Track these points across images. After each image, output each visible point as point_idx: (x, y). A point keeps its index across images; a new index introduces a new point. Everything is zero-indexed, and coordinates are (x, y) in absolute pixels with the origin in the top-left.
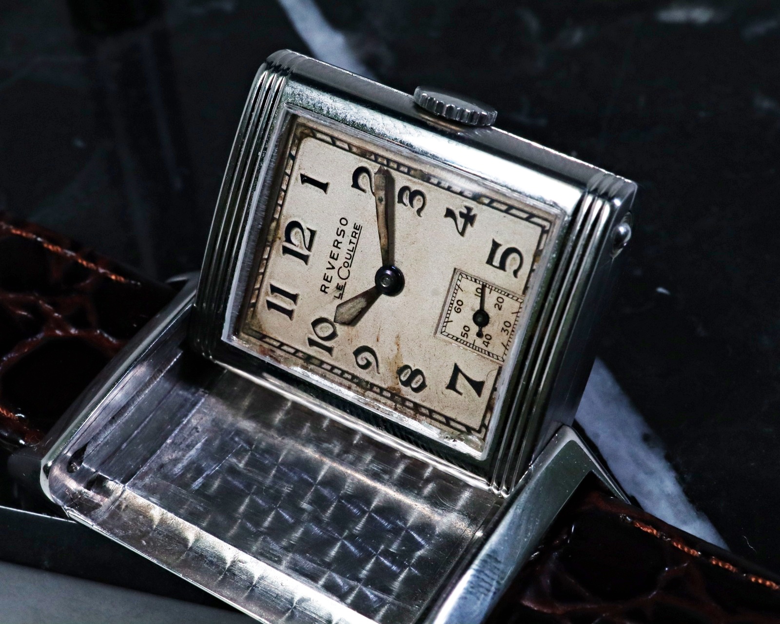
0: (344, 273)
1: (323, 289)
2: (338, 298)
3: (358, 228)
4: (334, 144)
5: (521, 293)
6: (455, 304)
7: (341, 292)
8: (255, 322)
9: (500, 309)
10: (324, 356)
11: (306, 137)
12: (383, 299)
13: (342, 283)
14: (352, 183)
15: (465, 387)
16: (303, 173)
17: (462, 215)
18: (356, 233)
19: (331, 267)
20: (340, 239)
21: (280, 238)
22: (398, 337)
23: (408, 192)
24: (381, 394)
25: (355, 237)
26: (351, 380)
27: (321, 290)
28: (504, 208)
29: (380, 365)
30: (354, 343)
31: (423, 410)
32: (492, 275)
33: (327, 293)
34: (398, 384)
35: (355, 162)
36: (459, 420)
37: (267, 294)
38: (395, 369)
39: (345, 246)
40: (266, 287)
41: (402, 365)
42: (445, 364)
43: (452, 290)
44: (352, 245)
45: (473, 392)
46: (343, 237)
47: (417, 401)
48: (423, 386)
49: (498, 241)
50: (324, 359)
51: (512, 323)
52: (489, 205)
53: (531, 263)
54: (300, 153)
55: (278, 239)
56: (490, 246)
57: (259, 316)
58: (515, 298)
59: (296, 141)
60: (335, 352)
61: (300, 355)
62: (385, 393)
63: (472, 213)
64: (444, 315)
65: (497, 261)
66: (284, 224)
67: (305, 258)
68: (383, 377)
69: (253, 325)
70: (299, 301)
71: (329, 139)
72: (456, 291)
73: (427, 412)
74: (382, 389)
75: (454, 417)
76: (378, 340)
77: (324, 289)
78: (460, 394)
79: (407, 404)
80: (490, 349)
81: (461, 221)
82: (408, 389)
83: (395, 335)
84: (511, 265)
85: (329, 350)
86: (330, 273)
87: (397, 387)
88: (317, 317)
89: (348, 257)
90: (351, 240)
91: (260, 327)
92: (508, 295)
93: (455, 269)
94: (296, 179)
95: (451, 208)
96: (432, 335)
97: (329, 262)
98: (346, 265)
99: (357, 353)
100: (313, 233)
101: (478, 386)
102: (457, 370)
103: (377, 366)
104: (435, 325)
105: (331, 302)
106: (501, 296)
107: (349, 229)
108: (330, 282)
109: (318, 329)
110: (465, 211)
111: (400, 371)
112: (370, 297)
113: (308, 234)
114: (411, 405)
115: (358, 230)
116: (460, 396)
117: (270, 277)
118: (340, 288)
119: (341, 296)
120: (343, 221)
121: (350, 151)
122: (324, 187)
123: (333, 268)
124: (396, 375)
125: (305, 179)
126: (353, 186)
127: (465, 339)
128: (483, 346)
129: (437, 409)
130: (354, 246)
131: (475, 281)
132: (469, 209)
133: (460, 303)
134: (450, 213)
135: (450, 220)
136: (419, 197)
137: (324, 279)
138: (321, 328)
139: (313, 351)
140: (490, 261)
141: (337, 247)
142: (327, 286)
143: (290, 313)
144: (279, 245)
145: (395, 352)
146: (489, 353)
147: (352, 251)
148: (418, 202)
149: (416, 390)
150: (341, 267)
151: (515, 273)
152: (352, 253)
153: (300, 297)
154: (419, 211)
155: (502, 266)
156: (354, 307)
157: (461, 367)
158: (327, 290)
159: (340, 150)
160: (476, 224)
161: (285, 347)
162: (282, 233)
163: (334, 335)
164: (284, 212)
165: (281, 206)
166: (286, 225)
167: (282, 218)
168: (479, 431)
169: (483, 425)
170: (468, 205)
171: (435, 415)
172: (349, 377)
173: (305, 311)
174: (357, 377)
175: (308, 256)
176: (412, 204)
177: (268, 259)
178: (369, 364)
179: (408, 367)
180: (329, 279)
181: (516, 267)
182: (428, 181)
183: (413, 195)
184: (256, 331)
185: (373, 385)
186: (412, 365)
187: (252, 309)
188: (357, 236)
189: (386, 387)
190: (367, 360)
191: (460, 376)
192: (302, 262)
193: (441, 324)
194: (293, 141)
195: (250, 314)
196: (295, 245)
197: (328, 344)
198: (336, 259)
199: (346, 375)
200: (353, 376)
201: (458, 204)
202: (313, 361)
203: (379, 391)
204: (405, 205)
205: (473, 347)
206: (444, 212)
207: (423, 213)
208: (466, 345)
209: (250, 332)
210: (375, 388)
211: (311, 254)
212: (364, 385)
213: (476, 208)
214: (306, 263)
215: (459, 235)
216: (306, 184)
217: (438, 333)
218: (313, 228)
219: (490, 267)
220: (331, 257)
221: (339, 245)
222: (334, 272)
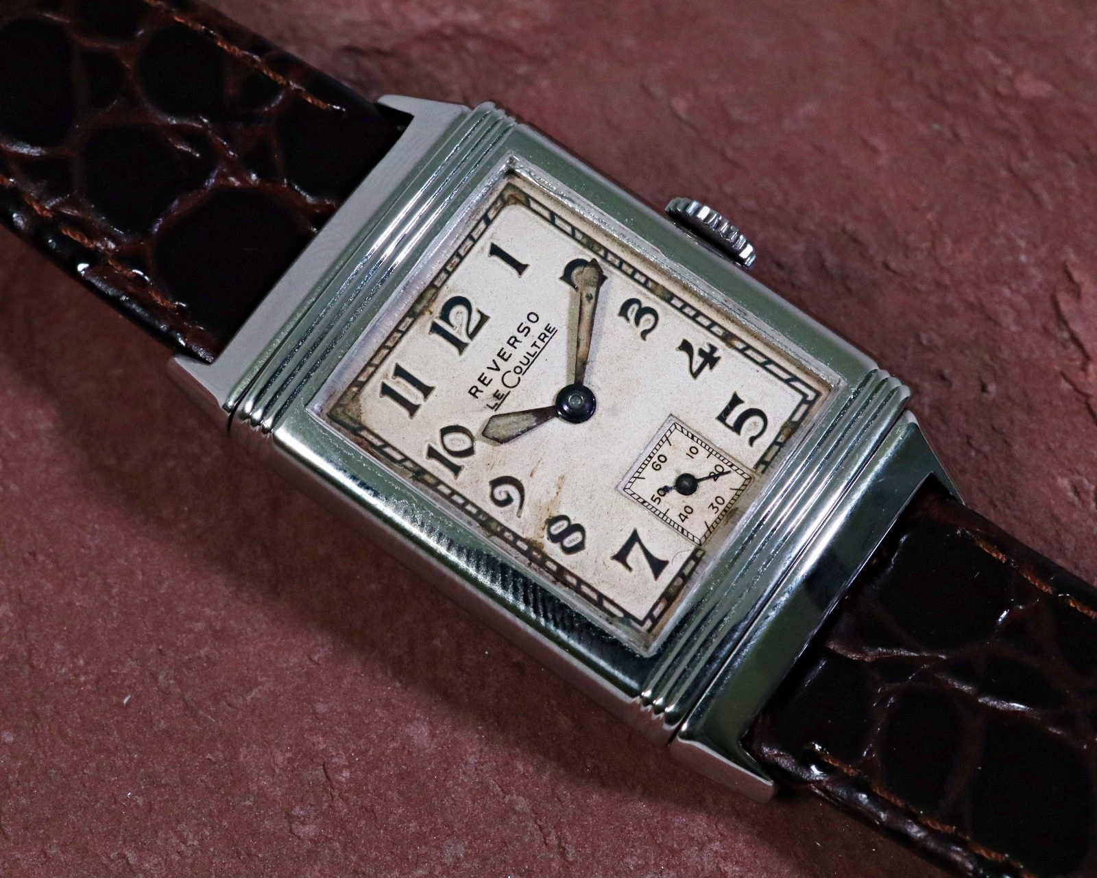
0: (511, 379)
1: (474, 390)
2: (492, 408)
3: (551, 330)
4: (552, 222)
5: (751, 466)
6: (655, 459)
7: (499, 402)
8: (354, 406)
9: (715, 480)
10: (445, 475)
11: (515, 204)
12: (556, 425)
13: (503, 390)
14: (561, 274)
15: (639, 562)
16: (496, 243)
17: (701, 352)
18: (546, 336)
19: (495, 367)
20: (520, 336)
21: (431, 313)
22: (562, 478)
23: (635, 307)
24: (513, 545)
25: (543, 340)
26: (475, 516)
27: (470, 392)
28: (761, 359)
29: (525, 507)
30: (493, 471)
31: (569, 578)
32: (722, 436)
33: (477, 397)
34: (542, 537)
35: (573, 251)
36: (617, 601)
37: (386, 376)
38: (545, 517)
39: (525, 346)
40: (388, 366)
41: (555, 514)
42: (620, 527)
43: (656, 441)
44: (535, 349)
45: (649, 571)
46: (525, 336)
47: (565, 564)
48: (580, 547)
49: (740, 395)
50: (443, 478)
51: (727, 500)
52: (742, 351)
53: (776, 434)
54: (498, 219)
55: (427, 313)
56: (729, 398)
57: (362, 401)
58: (741, 472)
59: (499, 204)
60: (462, 475)
61: (408, 464)
62: (519, 543)
63: (716, 355)
64: (636, 467)
65: (732, 419)
66: (445, 296)
67: (461, 346)
68: (524, 523)
69: (349, 410)
70: (431, 397)
72: (661, 443)
73: (574, 581)
74: (517, 537)
75: (611, 597)
76: (531, 475)
77: (474, 392)
78: (630, 569)
79: (549, 564)
80: (686, 525)
81: (698, 360)
82: (556, 547)
83: (559, 474)
84: (749, 430)
85: (456, 470)
86: (490, 374)
87: (540, 540)
88: (452, 423)
89: (525, 361)
90: (535, 342)
91: (359, 416)
92: (733, 465)
93: (671, 415)
94: (482, 249)
95: (689, 340)
96: (613, 486)
97: (494, 361)
98: (518, 370)
99: (495, 483)
100: (484, 318)
101: (658, 566)
102: (634, 538)
103: (521, 506)
104: (620, 477)
105: (482, 411)
106: (721, 464)
107: (537, 329)
108: (487, 385)
109: (448, 438)
110: (707, 350)
111: (552, 521)
112: (542, 415)
113: (476, 318)
114: (554, 568)
115: (551, 333)
116: (627, 572)
117: (398, 357)
118: (496, 395)
119: (496, 407)
120: (533, 317)
121: (573, 236)
122: (520, 268)
123: (498, 369)
124: (543, 524)
125: (495, 251)
126: (562, 279)
127: (654, 504)
128: (678, 521)
129: (589, 582)
130: (538, 350)
131: (693, 438)
132: (713, 349)
133: (662, 459)
134: (686, 347)
135: (684, 356)
136: (649, 316)
137: (479, 380)
138: (453, 439)
139: (433, 466)
140: (722, 418)
141: (512, 345)
142: (480, 389)
143: (412, 409)
144: (425, 322)
145: (554, 495)
146: (683, 529)
147: (533, 356)
148: (646, 322)
149: (568, 551)
150: (510, 371)
151: (752, 440)
152: (531, 359)
153: (434, 392)
154: (644, 334)
155: (737, 428)
156: (515, 423)
157: (642, 536)
158: (478, 394)
159: (557, 231)
160: (717, 368)
161: (388, 450)
162: (437, 307)
163: (469, 452)
164: (450, 282)
165: (449, 274)
166: (448, 298)
167: (445, 288)
168: (642, 623)
169: (650, 615)
170: (713, 343)
171: (585, 589)
172: (474, 511)
173: (435, 414)
174: (485, 514)
175: (466, 345)
176: (637, 322)
177: (404, 333)
178: (509, 500)
179: (564, 518)
180: (486, 382)
181: (755, 434)
182: (669, 301)
183: (643, 311)
184: (351, 419)
185: (506, 529)
186: (571, 518)
187: (355, 389)
188: (546, 340)
189: (524, 536)
190: (508, 495)
191: (637, 546)
192: (454, 350)
193: (627, 479)
194: (495, 203)
195: (350, 395)
196: (452, 326)
197: (456, 461)
198: (506, 360)
199: (469, 507)
200: (480, 511)
201: (701, 339)
202: (427, 477)
203: (511, 538)
204: (628, 319)
205: (663, 517)
206: (679, 343)
207: (649, 336)
208: (655, 512)
209: (342, 417)
210: (507, 534)
211: (472, 343)
212: (493, 525)
213: (722, 350)
214: (461, 352)
215: (690, 376)
216: (495, 258)
217: (620, 488)
218: (486, 313)
219: (720, 424)
220: (499, 355)
221: (516, 344)
222: (497, 375)
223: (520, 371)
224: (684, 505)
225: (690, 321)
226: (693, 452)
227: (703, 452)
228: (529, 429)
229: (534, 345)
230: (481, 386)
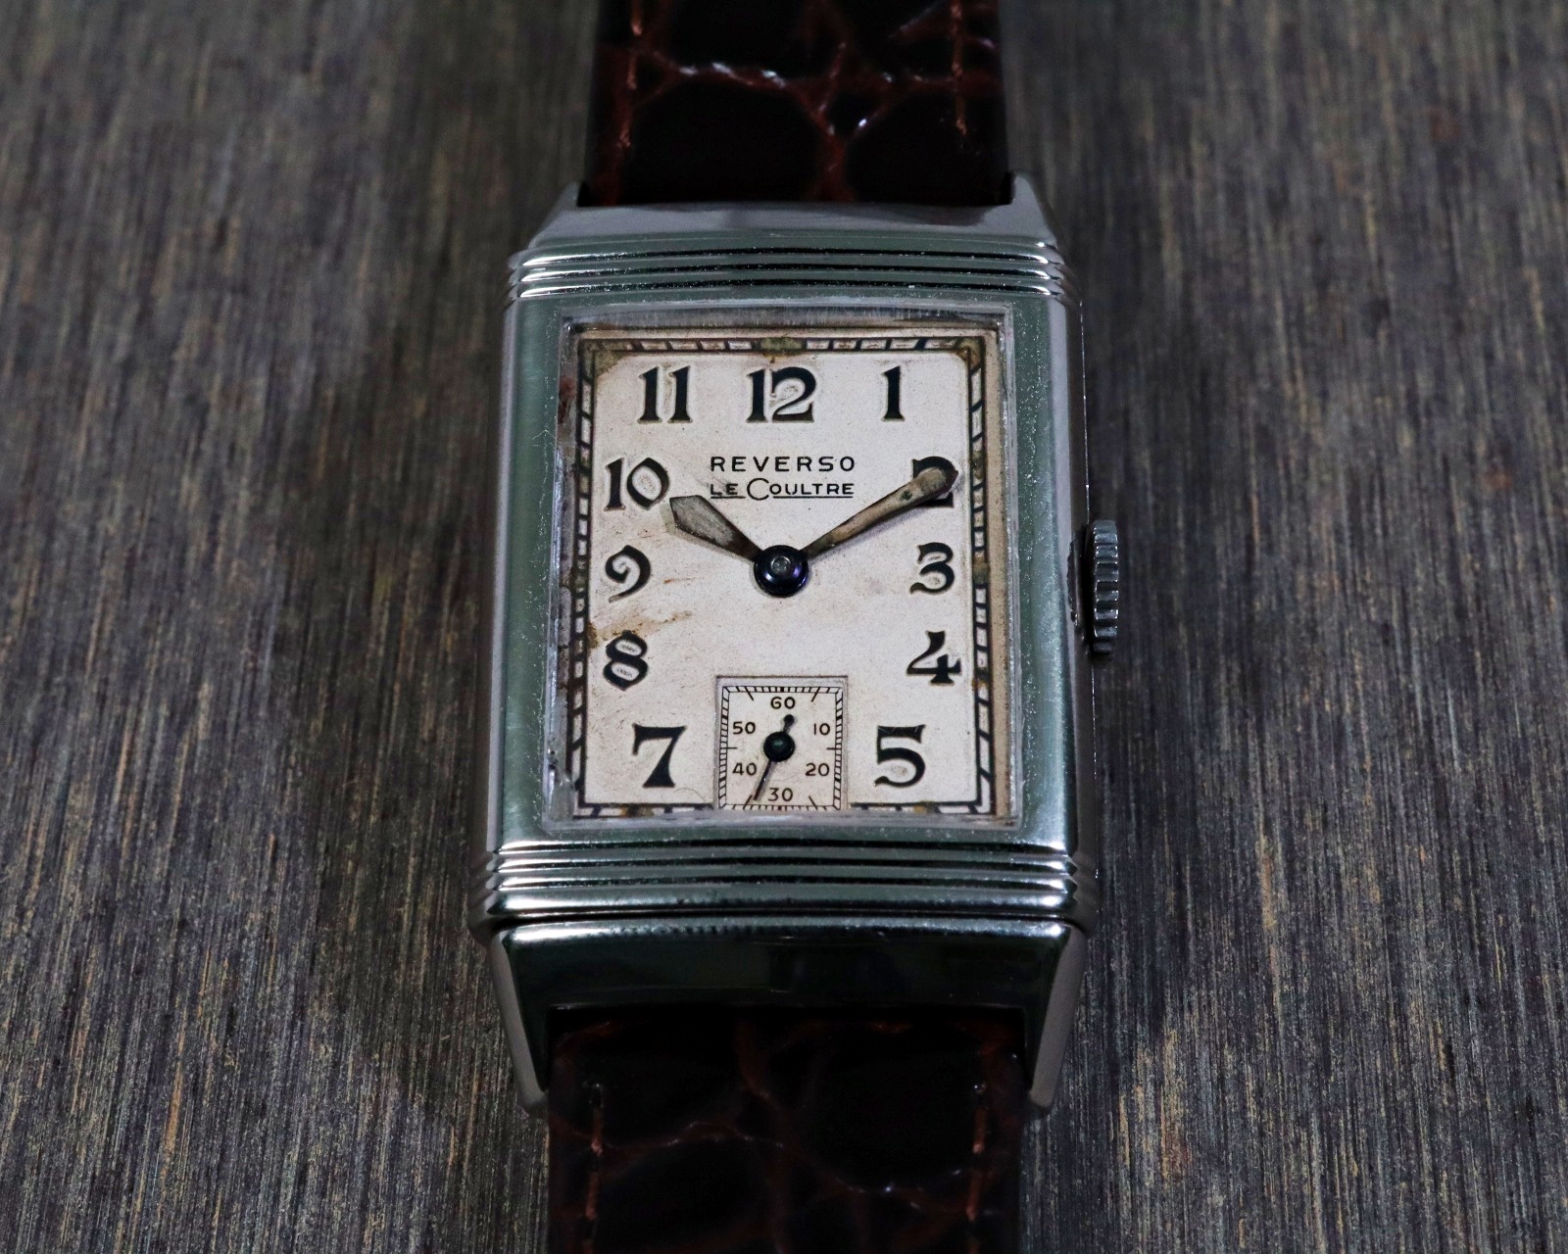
0: (760, 489)
1: (717, 461)
2: (712, 493)
3: (847, 491)
4: (972, 409)
5: (853, 800)
6: (784, 696)
7: (724, 494)
8: (609, 358)
9: (808, 774)
10: (601, 497)
11: (964, 359)
12: (741, 569)
13: (741, 490)
14: (919, 458)
15: (649, 756)
16: (903, 370)
17: (943, 660)
18: (836, 491)
19: (760, 464)
20: (815, 465)
21: (773, 362)
22: (688, 615)
23: (942, 557)
24: (575, 615)
25: (829, 491)
26: (577, 557)
27: (713, 459)
28: (984, 727)
29: (625, 600)
30: (643, 541)
31: (578, 698)
32: (862, 747)
33: (713, 469)
34: (605, 639)
35: (956, 453)
36: (589, 763)
37: (667, 366)
38: (630, 627)
39: (807, 478)
40: (679, 361)
41: (641, 635)
42: (675, 710)
43: (803, 682)
44: (813, 490)
45: (647, 773)
46: (820, 470)
47: (591, 681)
48: (623, 684)
49: (925, 734)
50: (596, 498)
51: (793, 802)
52: (978, 701)
53: (910, 801)
54: (933, 355)
55: (770, 358)
56: (912, 723)
57: (621, 362)
58: (837, 794)
59: (951, 344)
60: (614, 513)
61: (585, 453)
62: (580, 621)
63: (952, 677)
64: (758, 682)
65: (889, 743)
66: (801, 362)
67: (757, 414)
68: (607, 610)
69: (602, 357)
70: (679, 425)
71: (976, 398)
72: (807, 689)
73: (578, 704)
74: (585, 613)
75: (590, 753)
76: (667, 582)
77: (716, 463)
78: (635, 750)
79: (579, 666)
80: (732, 778)
81: (931, 662)
82: (604, 660)
83: (689, 609)
84: (893, 770)
85: (615, 503)
86: (749, 466)
87: (599, 638)
88: (664, 465)
89: (791, 489)
90: (821, 485)
91: (603, 370)
92: (839, 781)
93: (846, 677)
94: (886, 362)
95: (947, 638)
96: (716, 673)
97: (767, 458)
98: (775, 489)
99: (629, 551)
100: (807, 416)
101: (661, 777)
102: (674, 733)
103: (622, 595)
104: (735, 673)
105: (699, 482)
106: (832, 768)
107: (838, 476)
108: (734, 469)
109: (645, 472)
110: (951, 663)
111: (630, 637)
112: (740, 545)
113: (802, 408)
114: (579, 674)
115: (844, 493)
116: (630, 751)
117: (697, 364)
118: (730, 489)
119: (718, 496)
120: (849, 463)
121: (972, 440)
122: (893, 412)
123: (761, 469)
124: (620, 630)
125: (893, 376)
126: (915, 462)
127: (731, 729)
128: (731, 766)
129: (591, 720)
130: (814, 494)
131: (838, 718)
132: (957, 669)
133: (790, 703)
134: (937, 640)
135: (925, 643)
136: (942, 578)
137: (735, 458)
138: (646, 478)
139: (601, 477)
140: (884, 732)
141: (799, 464)
142: (724, 466)
143: (650, 415)
144: (758, 363)
145: (661, 618)
146: (725, 778)
147: (803, 493)
148: (936, 579)
149: (608, 673)
150: (767, 482)
151: (883, 780)
152: (799, 493)
153: (685, 425)
154: (918, 587)
155: (884, 755)
156: (711, 524)
157: (683, 739)
158: (717, 468)
159: (965, 421)
160: (939, 689)
161: (586, 424)
162: (783, 363)
163: (644, 502)
164: (822, 357)
165: (830, 349)
166: (800, 366)
167: (811, 356)
168: (582, 804)
169: (597, 807)
170: (964, 665)
171: (578, 721)
172: (582, 552)
173: (664, 440)
174: (587, 566)
175: (762, 419)
176: (925, 571)
177: (727, 350)
178: (620, 578)
179: (643, 646)
180: (737, 467)
181: (892, 778)
182: (976, 586)
183: (942, 568)
184: (593, 366)
185: (585, 595)
186: (649, 653)
187: (629, 347)
188: (832, 494)
189: (592, 619)
190: (627, 572)
191: (666, 742)
192: (748, 412)
193: (740, 682)
194: (949, 339)
195: (620, 346)
196: (773, 391)
197: (625, 497)
198: (777, 469)
199: (583, 545)
200: (587, 557)
201: (959, 648)
202: (585, 481)
203: (580, 609)
204: (920, 559)
205: (722, 751)
206: (936, 630)
207: (919, 594)
208: (721, 736)
209: (588, 355)
210: (581, 601)
211: (770, 423)
212: (580, 580)
213: (963, 680)
214: (751, 419)
215: (906, 666)
216: (885, 381)
217: (723, 682)
218: (815, 414)
219: (875, 734)
220: (777, 459)
221: (803, 468)
222: (753, 472)
223: (776, 491)
224: (755, 761)
225: (970, 625)
226: (822, 729)
227: (830, 740)
228: (713, 541)
229: (817, 486)
230: (728, 464)
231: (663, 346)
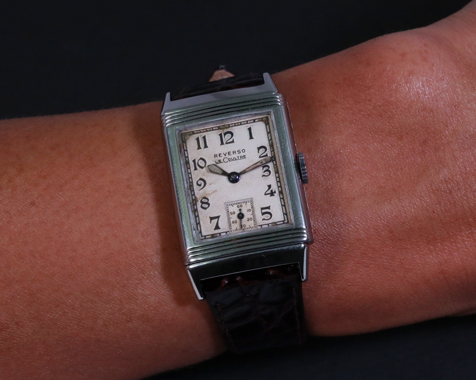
0: (226, 160)
2: (216, 163)
3: (244, 157)
4: (268, 134)
5: (258, 225)
6: (240, 205)
7: (219, 162)
8: (188, 136)
9: (248, 221)
10: (192, 168)
11: (264, 122)
12: (225, 178)
13: (222, 161)
14: (259, 147)
15: (214, 223)
16: (251, 127)
17: (272, 191)
18: (242, 157)
20: (237, 152)
21: (223, 131)
22: (216, 191)
23: (267, 168)
24: (192, 195)
25: (241, 158)
26: (190, 182)
27: (215, 155)
28: (283, 204)
29: (202, 190)
30: (204, 176)
31: (196, 213)
32: (258, 213)
34: (200, 199)
36: (202, 227)
37: (201, 136)
38: (204, 196)
39: (235, 156)
40: (203, 134)
41: (207, 197)
42: (217, 212)
43: (243, 201)
45: (214, 227)
47: (198, 209)
48: (205, 209)
49: (271, 208)
50: (191, 168)
51: (246, 227)
52: (281, 198)
53: (270, 223)
54: (257, 123)
55: (222, 130)
56: (268, 206)
57: (191, 137)
58: (255, 224)
59: (261, 119)
60: (196, 171)
61: (187, 159)
63: (274, 194)
64: (234, 203)
65: (264, 211)
66: (229, 130)
67: (222, 143)
68: (199, 193)
69: (186, 136)
70: (206, 149)
71: (268, 131)
72: (244, 202)
73: (197, 215)
74: (194, 195)
75: (201, 225)
76: (210, 184)
77: (215, 156)
78: (211, 222)
79: (195, 206)
80: (232, 225)
81: (269, 192)
82: (200, 204)
83: (216, 189)
84: (265, 217)
85: (196, 169)
86: (223, 155)
87: (198, 199)
88: (204, 158)
89: (233, 159)
91: (187, 140)
92: (255, 221)
93: (252, 198)
94: (248, 126)
95: (272, 186)
96: (225, 202)
97: (226, 153)
99: (201, 179)
100: (233, 142)
101: (217, 227)
102: (218, 217)
104: (228, 202)
105: (213, 161)
106: (253, 218)
107: (242, 154)
108: (220, 157)
109: (201, 161)
110: (273, 191)
111: (205, 198)
112: (224, 173)
113: (231, 140)
114: (195, 208)
116: (210, 223)
117: (207, 134)
118: (219, 161)
120: (244, 150)
121: (269, 141)
122: (251, 137)
123: (225, 155)
124: (202, 197)
125: (250, 129)
126: (258, 148)
127: (230, 214)
128: (231, 222)
129: (200, 218)
130: (238, 159)
131: (252, 207)
132: (275, 192)
133: (241, 206)
134: (270, 186)
135: (267, 188)
136: (268, 173)
138: (201, 162)
139: (192, 163)
140: (262, 209)
141: (233, 153)
142: (217, 156)
143: (199, 148)
144: (220, 131)
145: (211, 193)
146: (231, 225)
147: (235, 159)
148: (267, 173)
149: (202, 207)
150: (227, 158)
151: (264, 219)
152: (234, 159)
153: (207, 149)
154: (263, 176)
155: (263, 214)
156: (217, 170)
157: (220, 218)
158: (216, 157)
159: (267, 137)
160: (272, 197)
161: (186, 152)
162: (226, 130)
163: (202, 168)
164: (234, 128)
165: (235, 126)
166: (230, 131)
167: (231, 128)
168: (202, 236)
169: (205, 236)
170: (276, 191)
171: (197, 218)
172: (191, 181)
173: (204, 153)
174: (193, 184)
176: (264, 172)
177: (213, 130)
178: (200, 185)
179: (208, 200)
180: (220, 156)
181: (266, 218)
182: (276, 173)
183: (268, 170)
184: (185, 139)
185: (193, 190)
186: (209, 201)
187: (192, 133)
188: (242, 158)
189: (196, 196)
190: (201, 184)
191: (217, 219)
192: (220, 143)
193: (230, 203)
194: (260, 118)
195: (189, 133)
196: (225, 137)
197: (198, 167)
198: (229, 155)
199: (190, 179)
200: (192, 182)
201: (275, 187)
202: (188, 165)
203: (193, 194)
204: (263, 169)
205: (229, 219)
206: (269, 184)
207: (264, 177)
208: (228, 216)
209: (183, 137)
210: (193, 192)
211: (225, 145)
212: (192, 187)
213: (277, 194)
214: (221, 145)
215: (264, 193)
216: (248, 131)
217: (226, 204)
218: (234, 141)
219: (260, 209)
220: (228, 152)
221: (234, 153)
222: (224, 156)
223: (229, 160)
224: (236, 220)
225: (276, 182)
226: (249, 210)
227: (251, 212)
228: (218, 174)
229: (238, 157)
230: (218, 156)
231: (199, 132)
